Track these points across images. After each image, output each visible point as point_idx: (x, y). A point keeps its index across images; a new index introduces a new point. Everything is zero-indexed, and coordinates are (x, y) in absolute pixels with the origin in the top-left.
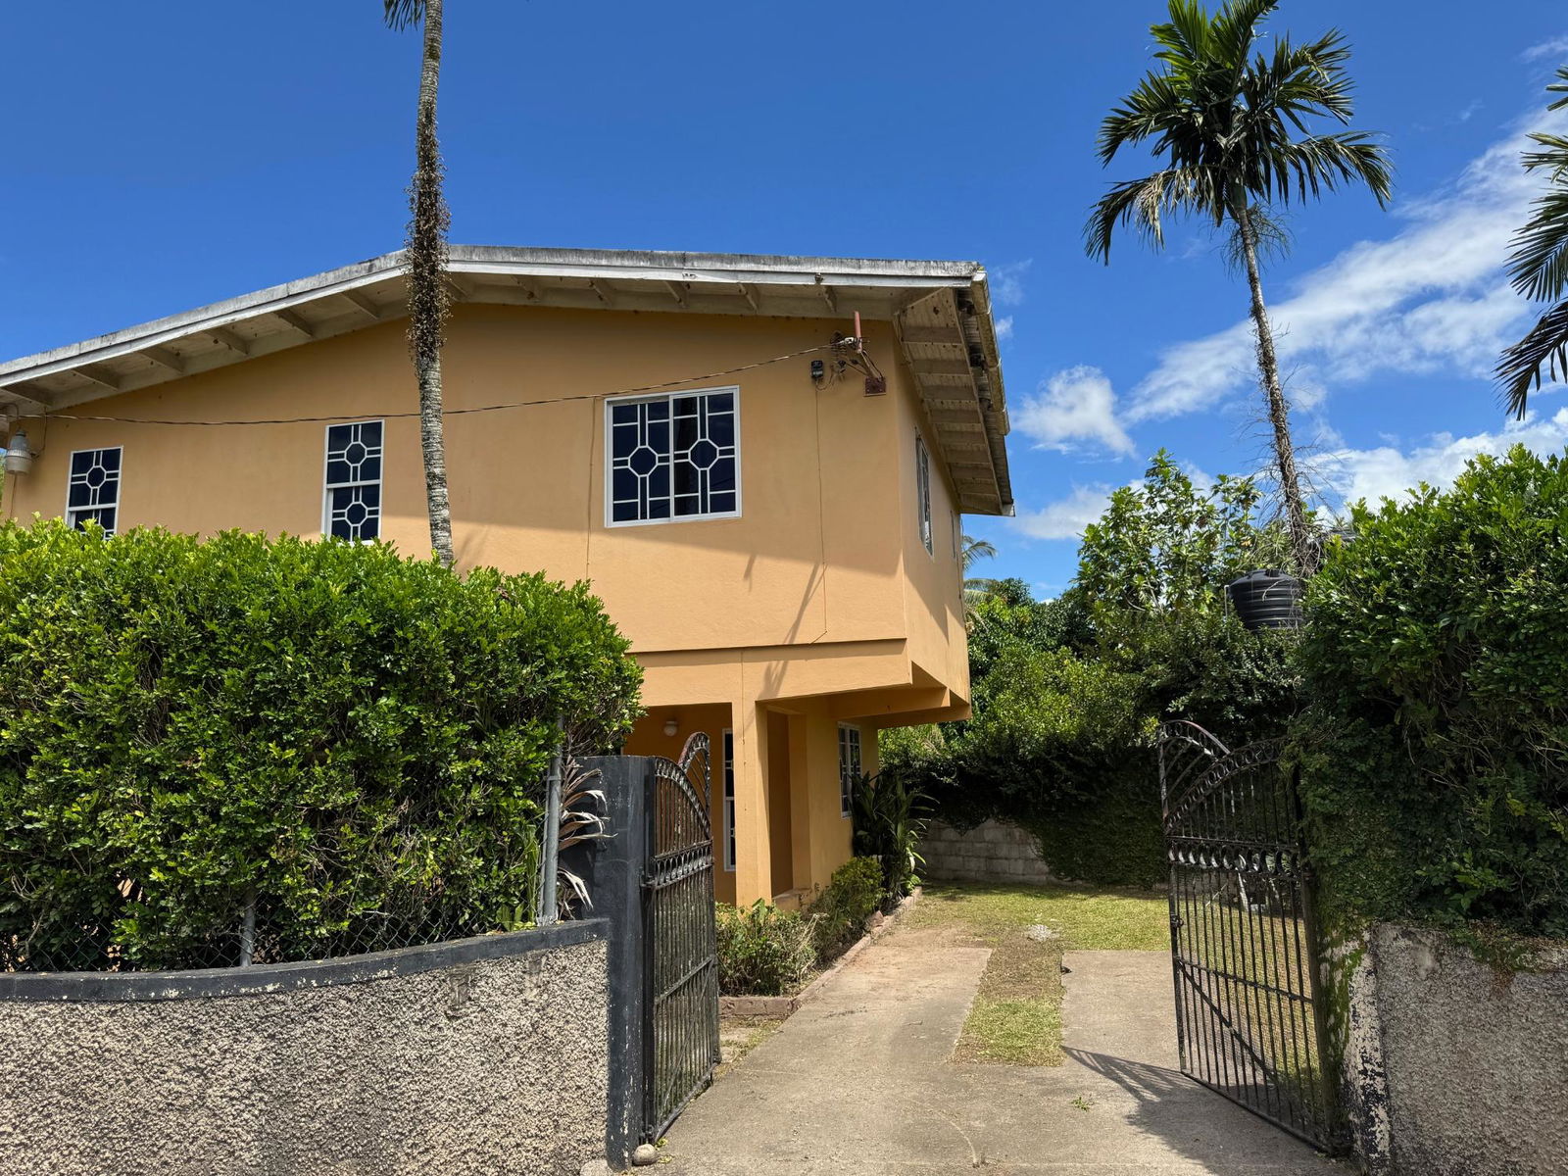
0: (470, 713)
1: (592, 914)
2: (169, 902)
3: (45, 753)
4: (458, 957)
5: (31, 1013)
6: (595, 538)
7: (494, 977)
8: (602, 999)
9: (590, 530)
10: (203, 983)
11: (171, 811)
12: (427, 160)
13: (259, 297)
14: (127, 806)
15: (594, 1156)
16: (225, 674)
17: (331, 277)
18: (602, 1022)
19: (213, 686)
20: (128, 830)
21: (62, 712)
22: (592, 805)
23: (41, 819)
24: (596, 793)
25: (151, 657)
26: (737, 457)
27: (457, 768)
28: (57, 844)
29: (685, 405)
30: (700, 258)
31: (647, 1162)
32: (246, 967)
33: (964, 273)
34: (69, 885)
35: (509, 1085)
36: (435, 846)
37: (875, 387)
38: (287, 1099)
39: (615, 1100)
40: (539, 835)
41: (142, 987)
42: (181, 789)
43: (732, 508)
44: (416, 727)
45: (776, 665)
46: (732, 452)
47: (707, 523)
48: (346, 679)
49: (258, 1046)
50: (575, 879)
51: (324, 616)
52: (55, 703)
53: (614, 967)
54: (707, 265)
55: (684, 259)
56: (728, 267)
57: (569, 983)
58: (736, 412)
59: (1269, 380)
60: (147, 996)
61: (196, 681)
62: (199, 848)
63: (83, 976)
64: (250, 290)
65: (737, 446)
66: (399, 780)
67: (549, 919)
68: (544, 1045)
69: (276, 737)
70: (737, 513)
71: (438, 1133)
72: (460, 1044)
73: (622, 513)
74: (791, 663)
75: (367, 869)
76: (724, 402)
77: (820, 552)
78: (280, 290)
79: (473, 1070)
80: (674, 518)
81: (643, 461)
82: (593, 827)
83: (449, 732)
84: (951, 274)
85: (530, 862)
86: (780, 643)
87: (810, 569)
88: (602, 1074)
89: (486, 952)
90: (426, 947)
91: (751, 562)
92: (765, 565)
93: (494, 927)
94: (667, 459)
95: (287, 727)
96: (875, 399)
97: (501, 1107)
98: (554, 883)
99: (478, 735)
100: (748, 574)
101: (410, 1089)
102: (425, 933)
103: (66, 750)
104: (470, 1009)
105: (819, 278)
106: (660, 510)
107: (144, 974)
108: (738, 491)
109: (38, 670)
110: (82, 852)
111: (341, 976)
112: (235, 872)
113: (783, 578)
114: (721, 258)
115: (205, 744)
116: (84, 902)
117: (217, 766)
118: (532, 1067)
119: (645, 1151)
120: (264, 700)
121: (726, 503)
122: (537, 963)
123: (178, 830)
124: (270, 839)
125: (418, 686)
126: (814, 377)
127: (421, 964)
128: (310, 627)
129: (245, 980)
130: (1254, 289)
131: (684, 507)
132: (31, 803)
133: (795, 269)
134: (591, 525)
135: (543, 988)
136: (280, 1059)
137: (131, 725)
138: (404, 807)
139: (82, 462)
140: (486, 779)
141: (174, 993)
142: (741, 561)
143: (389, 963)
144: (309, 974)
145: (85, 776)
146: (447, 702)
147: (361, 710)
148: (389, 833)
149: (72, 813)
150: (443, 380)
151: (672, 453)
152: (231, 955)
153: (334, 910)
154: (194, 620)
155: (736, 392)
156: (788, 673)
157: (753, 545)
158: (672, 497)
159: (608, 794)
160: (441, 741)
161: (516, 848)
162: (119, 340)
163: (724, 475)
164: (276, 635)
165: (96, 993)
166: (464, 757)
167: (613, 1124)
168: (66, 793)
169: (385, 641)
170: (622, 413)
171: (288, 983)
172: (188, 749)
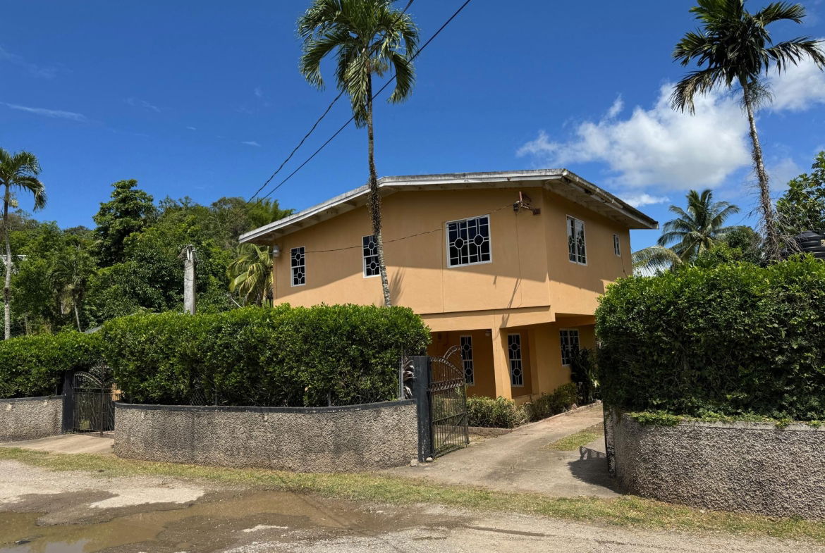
0: (376, 348)
1: (413, 397)
2: (313, 392)
3: (287, 360)
4: (376, 406)
5: (289, 415)
6: (445, 271)
7: (385, 412)
8: (415, 419)
9: (443, 269)
10: (320, 410)
11: (312, 372)
12: (373, 172)
13: (338, 198)
14: (303, 371)
15: (415, 458)
16: (320, 342)
17: (358, 190)
18: (416, 425)
19: (318, 345)
20: (304, 376)
21: (290, 351)
22: (411, 370)
23: (287, 374)
24: (412, 366)
25: (305, 339)
26: (490, 240)
27: (373, 361)
28: (290, 380)
29: (472, 223)
30: (470, 174)
31: (429, 462)
32: (330, 407)
33: (559, 173)
34: (294, 388)
35: (390, 438)
36: (370, 380)
37: (537, 212)
38: (338, 436)
39: (420, 445)
40: (398, 377)
41: (308, 410)
42: (313, 368)
43: (489, 259)
44: (362, 352)
45: (506, 315)
46: (488, 239)
47: (481, 265)
48: (345, 342)
49: (332, 423)
50: (408, 388)
51: (340, 327)
52: (288, 349)
53: (419, 411)
54: (472, 177)
55: (464, 175)
56: (479, 177)
57: (406, 414)
58: (489, 224)
59: (758, 167)
60: (310, 412)
61: (314, 343)
62: (318, 380)
63: (298, 408)
64: (335, 196)
65: (490, 237)
66: (360, 364)
67: (402, 398)
68: (399, 429)
69: (331, 356)
70: (491, 261)
71: (373, 447)
72: (377, 426)
73: (454, 262)
74: (511, 315)
75: (354, 385)
76: (484, 221)
77: (519, 275)
78: (344, 195)
79: (381, 434)
80: (470, 264)
81: (459, 244)
82: (411, 375)
83: (370, 352)
84: (555, 174)
85: (396, 384)
86: (506, 307)
87: (516, 280)
88: (416, 438)
89: (383, 406)
90: (369, 404)
91: (496, 279)
92: (500, 279)
93: (386, 399)
94: (466, 242)
95: (333, 353)
96: (536, 216)
97: (389, 443)
98: (403, 389)
99: (379, 353)
100: (495, 283)
101: (366, 437)
102: (370, 401)
103: (291, 359)
104: (379, 419)
105: (508, 178)
106: (465, 261)
107: (309, 408)
108: (490, 253)
109: (284, 342)
110: (296, 381)
111: (349, 409)
112: (325, 386)
113: (507, 283)
114: (476, 174)
115: (317, 358)
116: (297, 392)
117: (320, 362)
118: (397, 435)
119: (429, 459)
120: (328, 348)
121: (486, 258)
122: (396, 409)
123: (313, 376)
124: (332, 378)
125: (362, 342)
126: (515, 210)
127: (367, 408)
128: (337, 330)
129: (329, 409)
130: (751, 123)
131: (474, 260)
132: (285, 371)
133: (501, 176)
134: (443, 267)
135: (399, 415)
136: (337, 427)
137: (302, 354)
138: (362, 371)
139: (294, 252)
140: (382, 363)
141: (315, 412)
142: (492, 278)
143: (359, 407)
144: (342, 409)
145: (295, 365)
146: (370, 345)
147: (348, 349)
148: (358, 377)
149: (293, 373)
150: (383, 238)
151: (468, 240)
152: (326, 405)
153: (347, 394)
154: (313, 331)
155: (488, 216)
156: (510, 318)
157: (496, 272)
158: (469, 256)
159: (415, 367)
160: (369, 355)
161: (391, 381)
162: (300, 215)
163: (486, 247)
164: (330, 333)
165: (300, 411)
166: (375, 358)
167: (420, 451)
168: (291, 369)
169: (353, 333)
170: (452, 226)
171: (337, 410)
172: (314, 360)
